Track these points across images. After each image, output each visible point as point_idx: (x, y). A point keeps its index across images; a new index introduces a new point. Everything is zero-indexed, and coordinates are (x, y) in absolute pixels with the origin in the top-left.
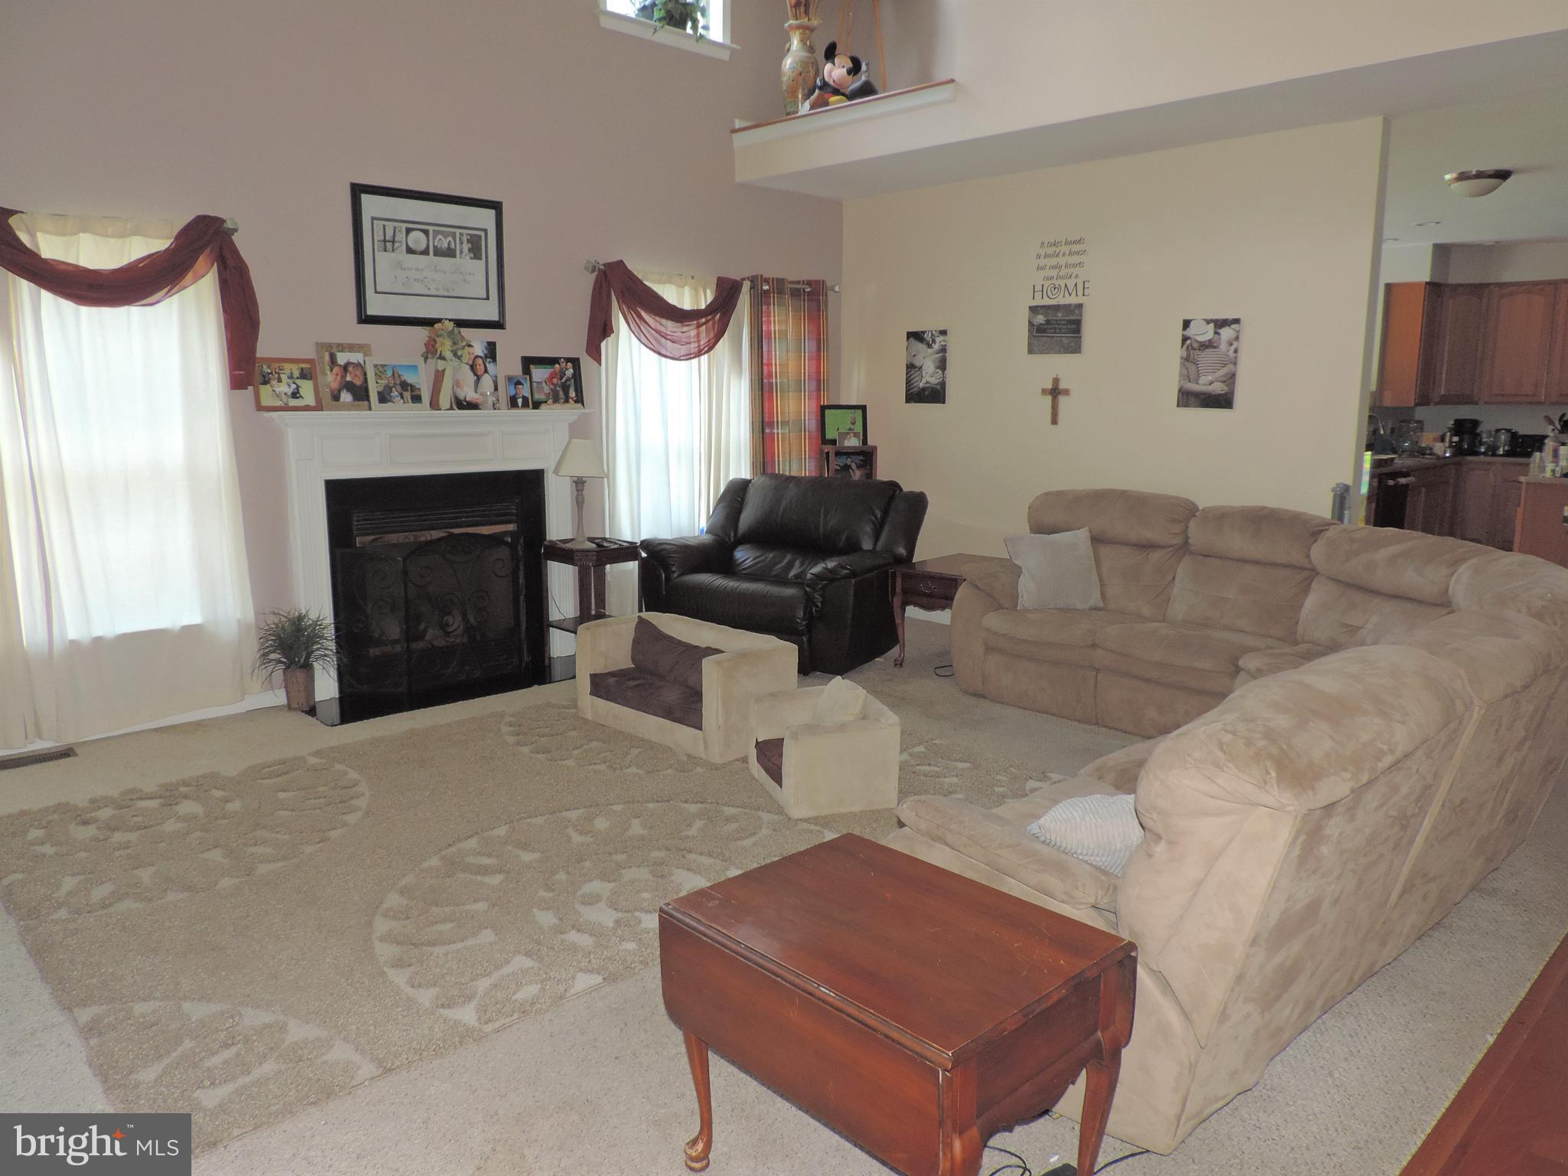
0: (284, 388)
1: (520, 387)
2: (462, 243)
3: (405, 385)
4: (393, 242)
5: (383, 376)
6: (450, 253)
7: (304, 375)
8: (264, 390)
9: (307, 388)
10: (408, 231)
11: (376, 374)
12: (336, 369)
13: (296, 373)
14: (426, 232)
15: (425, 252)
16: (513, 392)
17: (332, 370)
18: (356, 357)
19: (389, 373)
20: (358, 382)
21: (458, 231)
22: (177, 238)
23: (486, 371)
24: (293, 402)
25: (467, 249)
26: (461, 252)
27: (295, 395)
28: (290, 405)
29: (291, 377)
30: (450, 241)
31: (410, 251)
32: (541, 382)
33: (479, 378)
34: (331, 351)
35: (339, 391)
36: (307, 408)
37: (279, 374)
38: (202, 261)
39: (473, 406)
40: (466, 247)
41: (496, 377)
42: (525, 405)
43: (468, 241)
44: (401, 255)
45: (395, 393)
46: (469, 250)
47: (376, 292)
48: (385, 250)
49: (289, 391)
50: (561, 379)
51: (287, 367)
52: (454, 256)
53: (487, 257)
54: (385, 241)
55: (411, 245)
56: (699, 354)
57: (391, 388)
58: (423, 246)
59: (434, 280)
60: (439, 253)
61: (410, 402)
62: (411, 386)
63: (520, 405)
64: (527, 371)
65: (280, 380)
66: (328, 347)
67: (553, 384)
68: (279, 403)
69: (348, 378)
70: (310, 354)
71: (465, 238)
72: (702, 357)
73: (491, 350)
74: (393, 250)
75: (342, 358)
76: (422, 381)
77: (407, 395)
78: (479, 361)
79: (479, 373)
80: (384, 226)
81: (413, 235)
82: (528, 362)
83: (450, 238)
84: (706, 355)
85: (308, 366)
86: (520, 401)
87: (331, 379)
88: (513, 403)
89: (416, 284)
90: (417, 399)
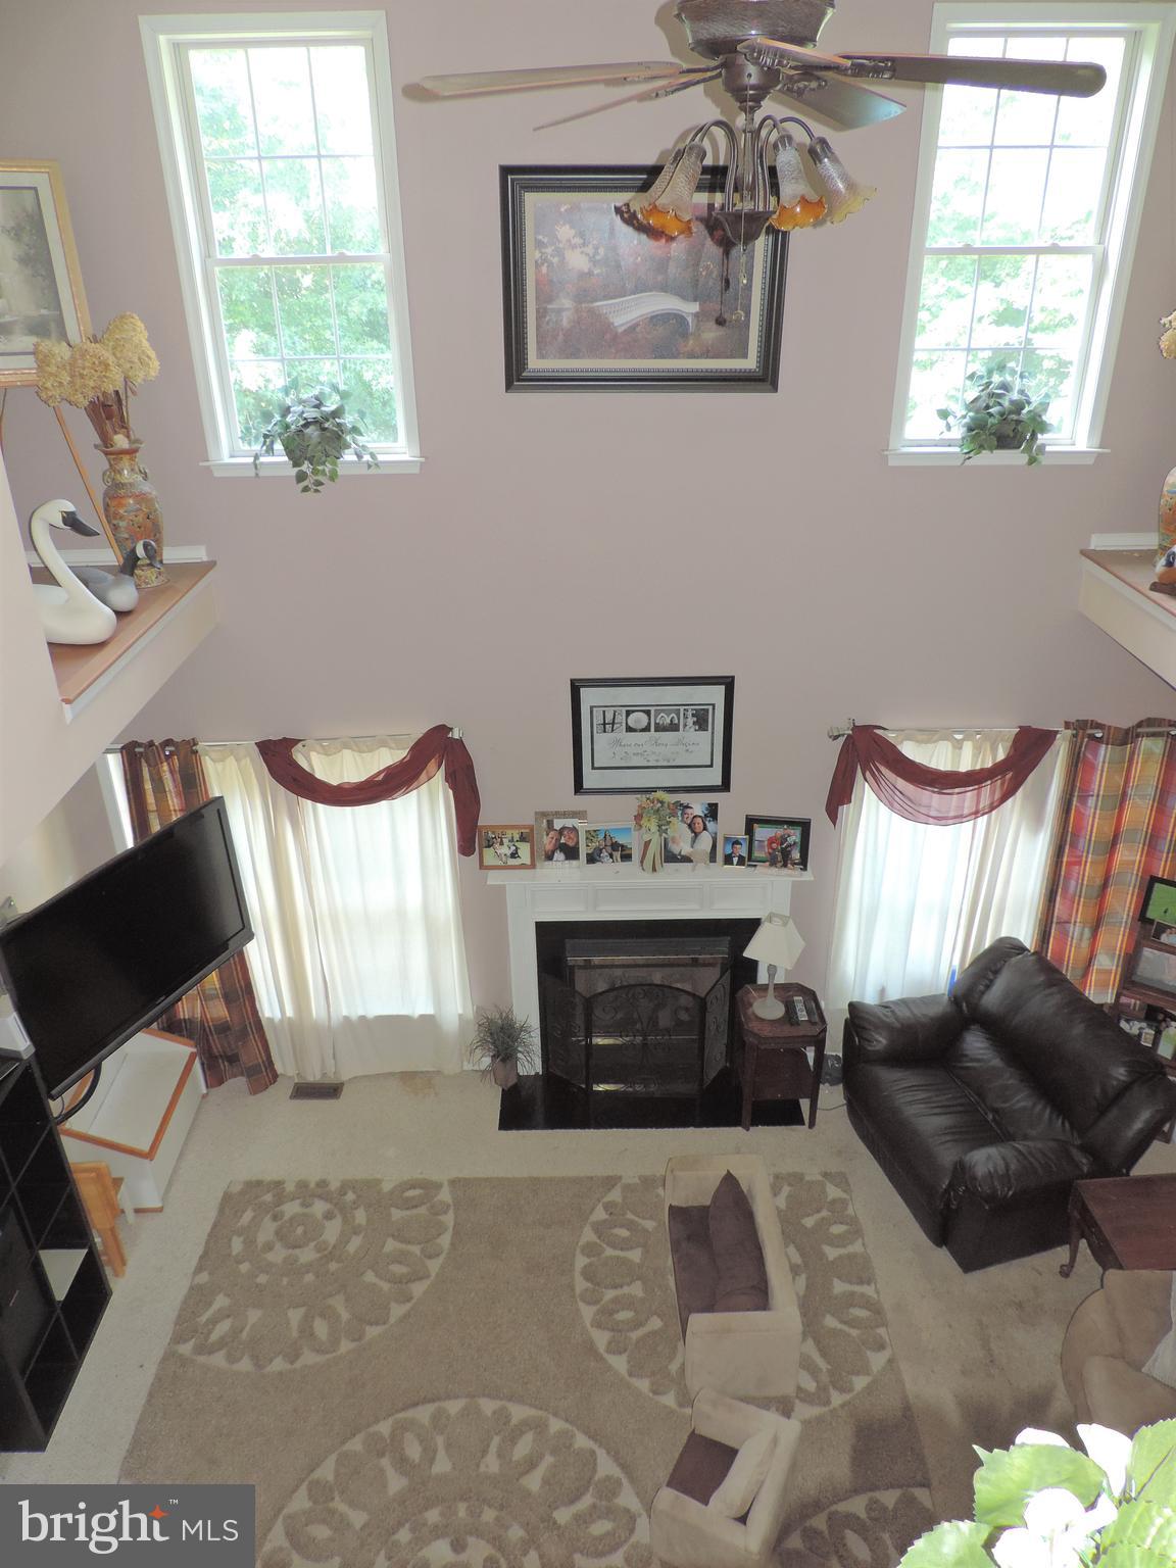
0: (505, 850)
1: (738, 846)
2: (686, 717)
3: (615, 846)
4: (613, 723)
5: (595, 840)
6: (674, 727)
7: (523, 839)
8: (489, 854)
9: (524, 850)
10: (628, 713)
11: (587, 838)
12: (552, 834)
13: (517, 837)
14: (648, 713)
15: (647, 729)
16: (729, 851)
17: (548, 835)
18: (569, 823)
19: (601, 837)
20: (571, 844)
21: (682, 708)
22: (412, 749)
23: (705, 829)
24: (512, 862)
25: (692, 722)
26: (685, 725)
27: (514, 855)
28: (509, 864)
29: (512, 840)
30: (673, 717)
31: (629, 729)
32: (763, 841)
33: (696, 835)
34: (548, 818)
35: (553, 853)
36: (523, 866)
37: (501, 838)
38: (432, 765)
39: (687, 859)
40: (691, 720)
41: (716, 834)
42: (741, 861)
43: (693, 715)
44: (621, 733)
45: (605, 854)
46: (694, 723)
47: (593, 768)
48: (605, 731)
49: (509, 853)
50: (782, 844)
51: (509, 833)
52: (677, 730)
53: (713, 728)
54: (604, 724)
55: (630, 724)
56: (976, 814)
57: (601, 850)
58: (644, 723)
59: (654, 753)
60: (659, 728)
61: (619, 859)
62: (622, 846)
63: (735, 862)
64: (749, 831)
65: (502, 844)
66: (544, 814)
67: (772, 848)
68: (500, 863)
69: (563, 841)
70: (530, 820)
71: (690, 713)
72: (980, 820)
73: (713, 811)
74: (613, 730)
75: (558, 824)
76: (633, 842)
77: (617, 855)
78: (699, 820)
79: (697, 831)
80: (604, 712)
81: (632, 716)
82: (751, 822)
83: (673, 715)
84: (986, 817)
85: (527, 831)
86: (735, 860)
87: (547, 842)
88: (728, 860)
89: (635, 757)
90: (627, 857)
